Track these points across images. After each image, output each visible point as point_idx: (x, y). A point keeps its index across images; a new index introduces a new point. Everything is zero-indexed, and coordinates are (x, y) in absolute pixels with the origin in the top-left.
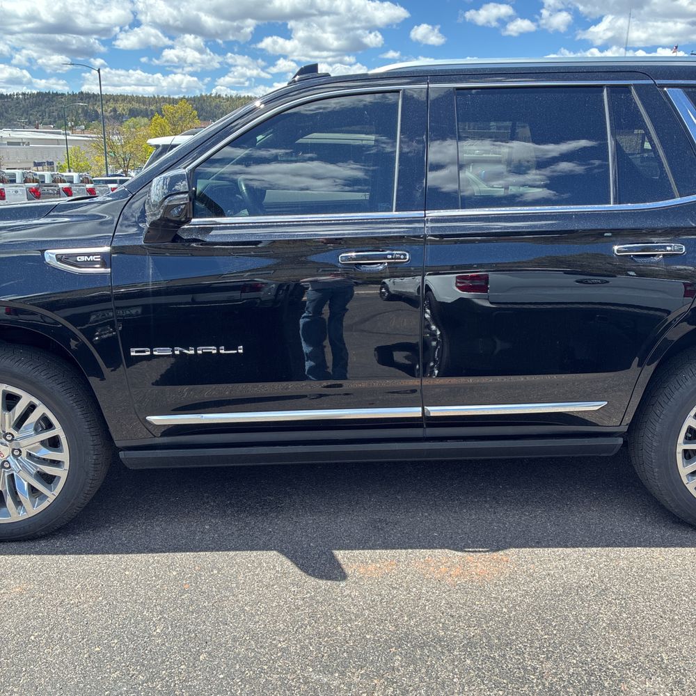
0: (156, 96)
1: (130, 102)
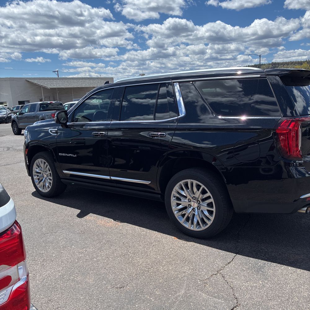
0: (308, 60)
1: (294, 64)
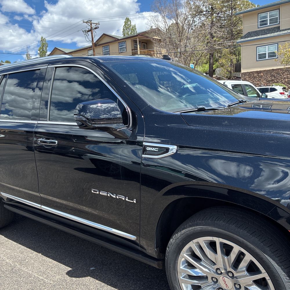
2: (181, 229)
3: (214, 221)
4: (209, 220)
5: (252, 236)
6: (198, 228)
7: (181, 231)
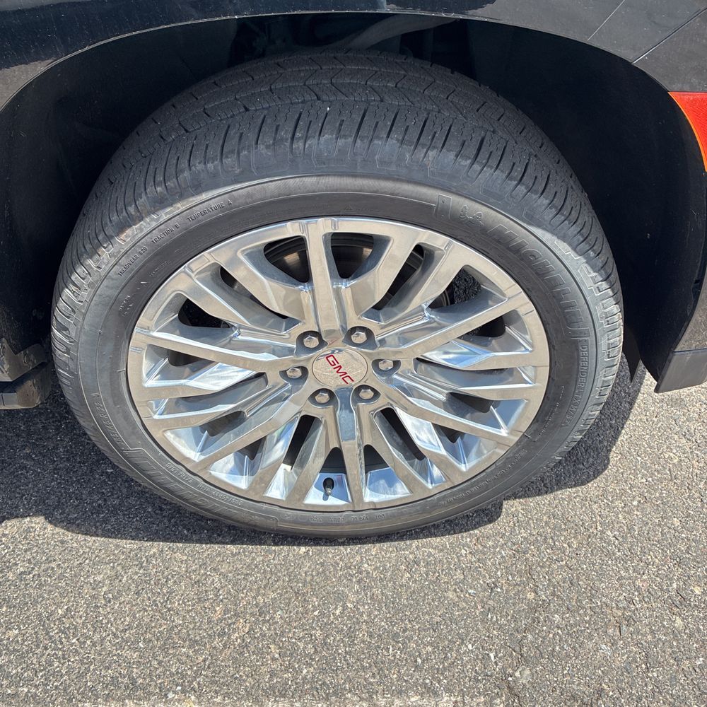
2: (109, 231)
3: (288, 144)
4: (261, 147)
5: (479, 168)
6: (209, 200)
7: (109, 238)
